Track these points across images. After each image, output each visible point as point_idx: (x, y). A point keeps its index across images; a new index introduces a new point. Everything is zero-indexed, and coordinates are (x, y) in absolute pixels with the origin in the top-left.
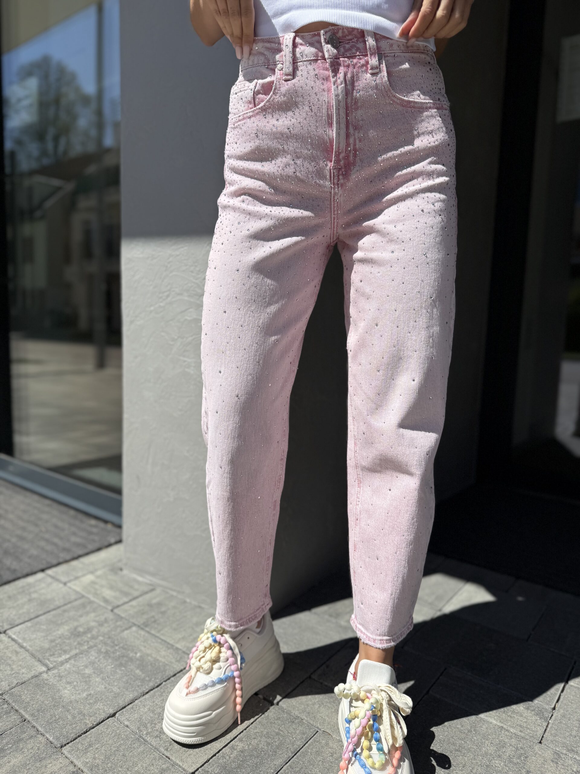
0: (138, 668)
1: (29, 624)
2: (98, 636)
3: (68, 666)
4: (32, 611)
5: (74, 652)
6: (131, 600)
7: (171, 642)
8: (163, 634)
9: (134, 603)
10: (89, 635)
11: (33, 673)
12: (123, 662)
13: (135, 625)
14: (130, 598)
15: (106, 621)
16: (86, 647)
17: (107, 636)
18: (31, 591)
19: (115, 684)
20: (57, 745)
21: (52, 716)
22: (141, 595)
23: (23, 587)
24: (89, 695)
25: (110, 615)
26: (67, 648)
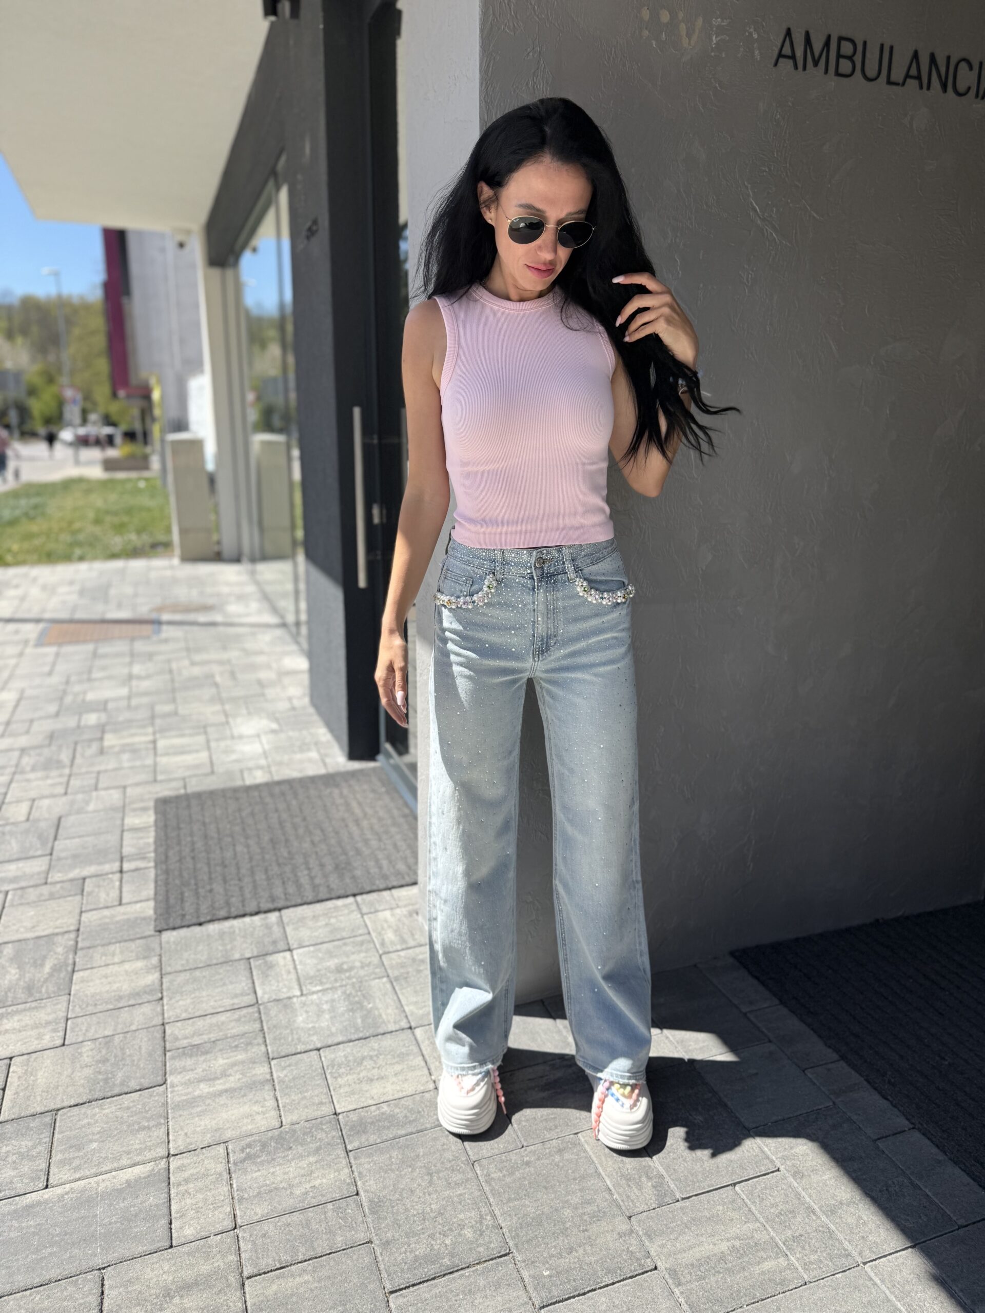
0: (361, 1017)
1: (312, 948)
2: (353, 977)
3: (315, 997)
4: (322, 935)
5: (328, 986)
6: (403, 950)
7: (404, 1002)
8: (403, 994)
9: (402, 954)
10: (347, 974)
11: (290, 994)
12: (355, 1008)
13: (388, 976)
14: (404, 946)
15: (369, 964)
16: (338, 984)
17: (359, 980)
18: (334, 914)
19: (337, 1025)
20: (271, 1057)
21: (281, 1034)
22: (415, 947)
23: (330, 909)
24: (314, 1027)
25: (376, 960)
26: (324, 980)
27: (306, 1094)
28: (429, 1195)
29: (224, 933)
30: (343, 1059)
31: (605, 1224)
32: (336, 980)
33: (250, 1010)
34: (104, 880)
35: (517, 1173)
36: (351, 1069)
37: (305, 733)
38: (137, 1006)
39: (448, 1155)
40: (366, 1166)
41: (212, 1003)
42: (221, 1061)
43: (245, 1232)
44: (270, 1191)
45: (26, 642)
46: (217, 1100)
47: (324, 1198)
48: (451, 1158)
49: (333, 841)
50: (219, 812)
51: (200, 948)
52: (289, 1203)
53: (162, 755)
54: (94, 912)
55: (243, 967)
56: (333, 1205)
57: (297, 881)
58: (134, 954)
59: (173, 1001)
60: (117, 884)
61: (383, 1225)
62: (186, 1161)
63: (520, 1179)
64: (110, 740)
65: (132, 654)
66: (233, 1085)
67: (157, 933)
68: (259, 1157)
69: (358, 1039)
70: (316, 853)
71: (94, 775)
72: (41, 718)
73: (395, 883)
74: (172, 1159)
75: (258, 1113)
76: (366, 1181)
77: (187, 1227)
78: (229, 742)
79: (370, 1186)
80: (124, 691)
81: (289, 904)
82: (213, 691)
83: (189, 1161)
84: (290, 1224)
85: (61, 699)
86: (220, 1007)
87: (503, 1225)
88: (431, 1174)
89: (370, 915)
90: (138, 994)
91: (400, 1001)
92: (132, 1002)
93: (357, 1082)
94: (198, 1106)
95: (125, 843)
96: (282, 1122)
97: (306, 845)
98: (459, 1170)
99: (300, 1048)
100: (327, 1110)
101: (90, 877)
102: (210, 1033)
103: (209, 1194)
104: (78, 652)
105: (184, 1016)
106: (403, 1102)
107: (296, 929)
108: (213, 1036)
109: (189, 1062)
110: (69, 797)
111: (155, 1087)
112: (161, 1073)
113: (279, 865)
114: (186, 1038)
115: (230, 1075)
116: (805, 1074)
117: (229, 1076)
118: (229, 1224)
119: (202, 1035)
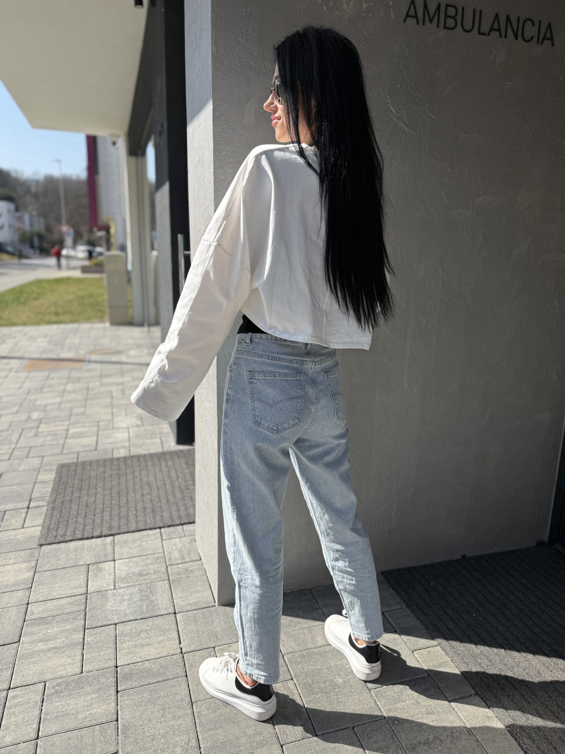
0: (146, 605)
1: (127, 560)
2: (148, 579)
3: (122, 590)
4: (135, 552)
5: (131, 584)
6: (181, 563)
7: (174, 597)
8: (175, 591)
9: (180, 566)
10: (144, 578)
11: (107, 588)
12: (144, 599)
13: (169, 580)
14: (182, 561)
15: (159, 572)
16: (137, 583)
17: (151, 581)
18: (145, 540)
19: (130, 609)
20: (86, 628)
21: (95, 613)
22: (189, 562)
23: (144, 536)
24: (116, 610)
25: (163, 569)
26: (130, 580)
27: (101, 653)
28: (160, 723)
29: (78, 548)
30: (129, 631)
31: (265, 749)
32: (137, 581)
33: (81, 597)
34: (17, 512)
35: (218, 712)
36: (132, 638)
37: (155, 427)
38: (15, 592)
39: (178, 698)
40: (126, 703)
41: (59, 592)
42: (55, 629)
43: (41, 742)
44: (64, 715)
45: (11, 370)
46: (47, 654)
47: (96, 722)
48: (180, 699)
49: (155, 494)
50: (93, 474)
51: (62, 557)
52: (72, 725)
53: (70, 438)
54: (7, 532)
55: (84, 570)
56: (100, 727)
57: (128, 518)
58: (22, 559)
59: (37, 589)
60: (24, 515)
61: (127, 742)
62: (18, 693)
63: (219, 716)
64: (43, 428)
65: (69, 378)
66: (58, 645)
67: (40, 547)
68: (63, 692)
69: (141, 619)
70: (143, 501)
71: (28, 449)
72: (7, 414)
73: (185, 521)
74: (10, 691)
75: (70, 664)
76: (124, 712)
77: (8, 736)
78: (110, 432)
79: (125, 715)
80: (58, 400)
81: (120, 532)
82: (109, 400)
83: (20, 693)
84: (70, 738)
85: (21, 404)
86: (64, 594)
87: (201, 746)
88: (164, 710)
89: (167, 541)
90: (18, 584)
91: (172, 596)
92: (14, 589)
93: (134, 646)
94: (34, 657)
95: (35, 490)
96: (82, 670)
97: (138, 496)
98: (182, 708)
99: (104, 623)
100: (112, 663)
101: (9, 510)
102: (54, 611)
103: (26, 714)
104: (38, 376)
105: (41, 599)
106: (159, 660)
107: (121, 548)
108: (55, 613)
109: (36, 629)
110: (11, 462)
111: (12, 643)
112: (18, 635)
113: (119, 507)
114: (38, 614)
115: (59, 638)
116: (414, 655)
117: (57, 639)
118: (33, 735)
119: (48, 612)
